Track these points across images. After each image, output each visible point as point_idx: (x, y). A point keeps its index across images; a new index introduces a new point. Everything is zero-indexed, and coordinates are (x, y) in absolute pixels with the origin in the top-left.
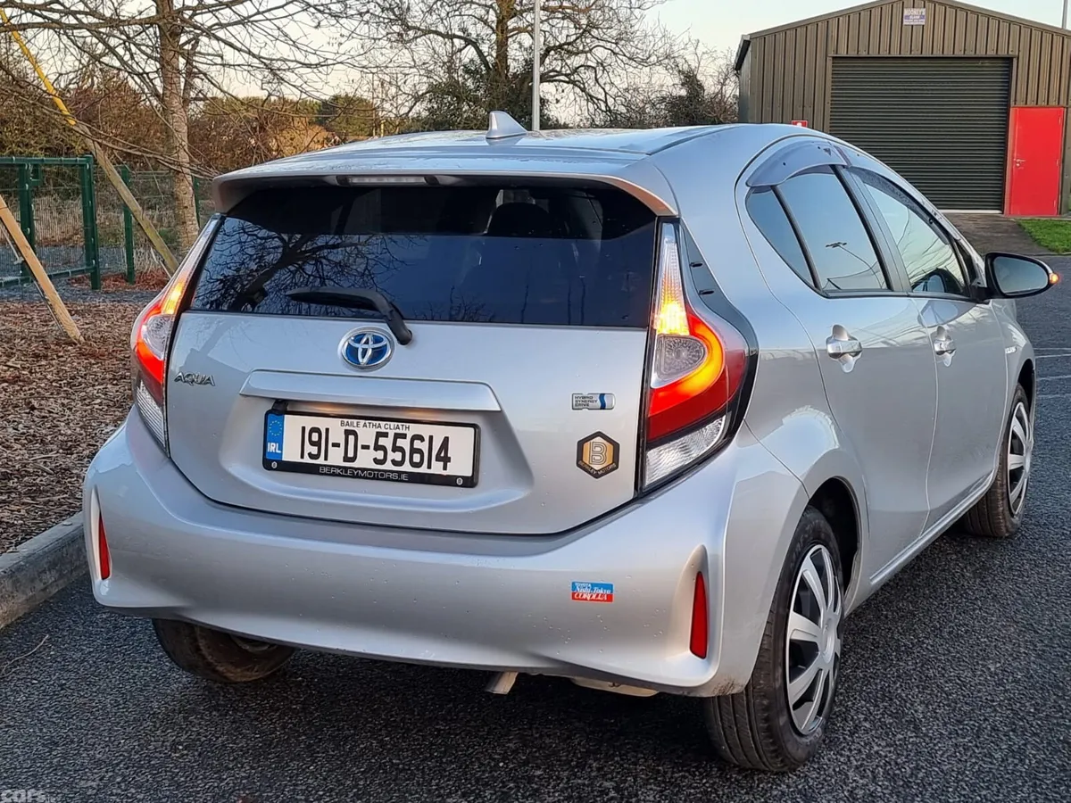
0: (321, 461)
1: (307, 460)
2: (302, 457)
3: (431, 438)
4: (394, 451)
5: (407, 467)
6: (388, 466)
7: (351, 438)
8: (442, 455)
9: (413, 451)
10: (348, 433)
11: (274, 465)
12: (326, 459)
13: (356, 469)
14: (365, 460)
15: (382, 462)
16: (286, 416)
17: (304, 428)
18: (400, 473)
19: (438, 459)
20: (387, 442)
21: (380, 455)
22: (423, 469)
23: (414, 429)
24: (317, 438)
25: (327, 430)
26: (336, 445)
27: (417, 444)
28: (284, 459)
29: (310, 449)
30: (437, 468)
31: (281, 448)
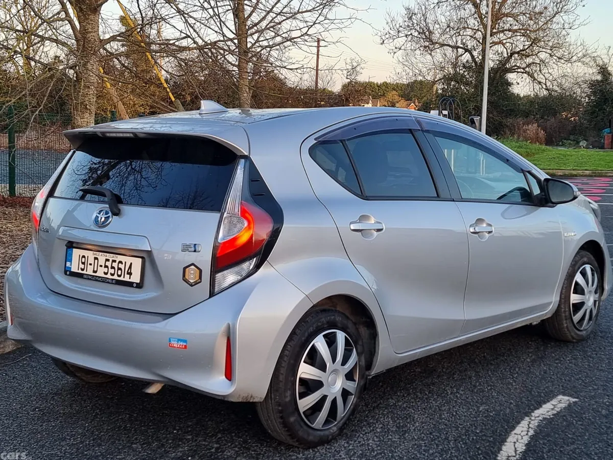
0: (84, 272)
1: (80, 271)
2: (78, 270)
3: (125, 263)
4: (111, 268)
5: (115, 277)
6: (109, 276)
7: (96, 261)
8: (129, 271)
9: (119, 269)
10: (96, 258)
11: (68, 273)
12: (87, 271)
13: (97, 276)
14: (100, 273)
15: (106, 274)
16: (74, 249)
17: (80, 255)
18: (113, 279)
19: (128, 273)
20: (109, 264)
21: (106, 270)
22: (121, 278)
23: (120, 258)
24: (83, 261)
25: (88, 257)
26: (91, 264)
27: (120, 266)
28: (72, 270)
29: (82, 266)
30: (127, 278)
31: (71, 265)
